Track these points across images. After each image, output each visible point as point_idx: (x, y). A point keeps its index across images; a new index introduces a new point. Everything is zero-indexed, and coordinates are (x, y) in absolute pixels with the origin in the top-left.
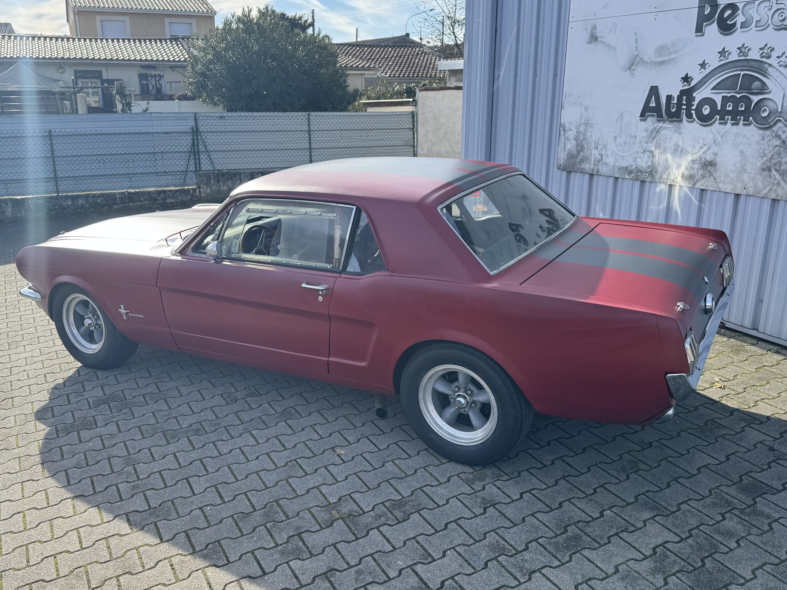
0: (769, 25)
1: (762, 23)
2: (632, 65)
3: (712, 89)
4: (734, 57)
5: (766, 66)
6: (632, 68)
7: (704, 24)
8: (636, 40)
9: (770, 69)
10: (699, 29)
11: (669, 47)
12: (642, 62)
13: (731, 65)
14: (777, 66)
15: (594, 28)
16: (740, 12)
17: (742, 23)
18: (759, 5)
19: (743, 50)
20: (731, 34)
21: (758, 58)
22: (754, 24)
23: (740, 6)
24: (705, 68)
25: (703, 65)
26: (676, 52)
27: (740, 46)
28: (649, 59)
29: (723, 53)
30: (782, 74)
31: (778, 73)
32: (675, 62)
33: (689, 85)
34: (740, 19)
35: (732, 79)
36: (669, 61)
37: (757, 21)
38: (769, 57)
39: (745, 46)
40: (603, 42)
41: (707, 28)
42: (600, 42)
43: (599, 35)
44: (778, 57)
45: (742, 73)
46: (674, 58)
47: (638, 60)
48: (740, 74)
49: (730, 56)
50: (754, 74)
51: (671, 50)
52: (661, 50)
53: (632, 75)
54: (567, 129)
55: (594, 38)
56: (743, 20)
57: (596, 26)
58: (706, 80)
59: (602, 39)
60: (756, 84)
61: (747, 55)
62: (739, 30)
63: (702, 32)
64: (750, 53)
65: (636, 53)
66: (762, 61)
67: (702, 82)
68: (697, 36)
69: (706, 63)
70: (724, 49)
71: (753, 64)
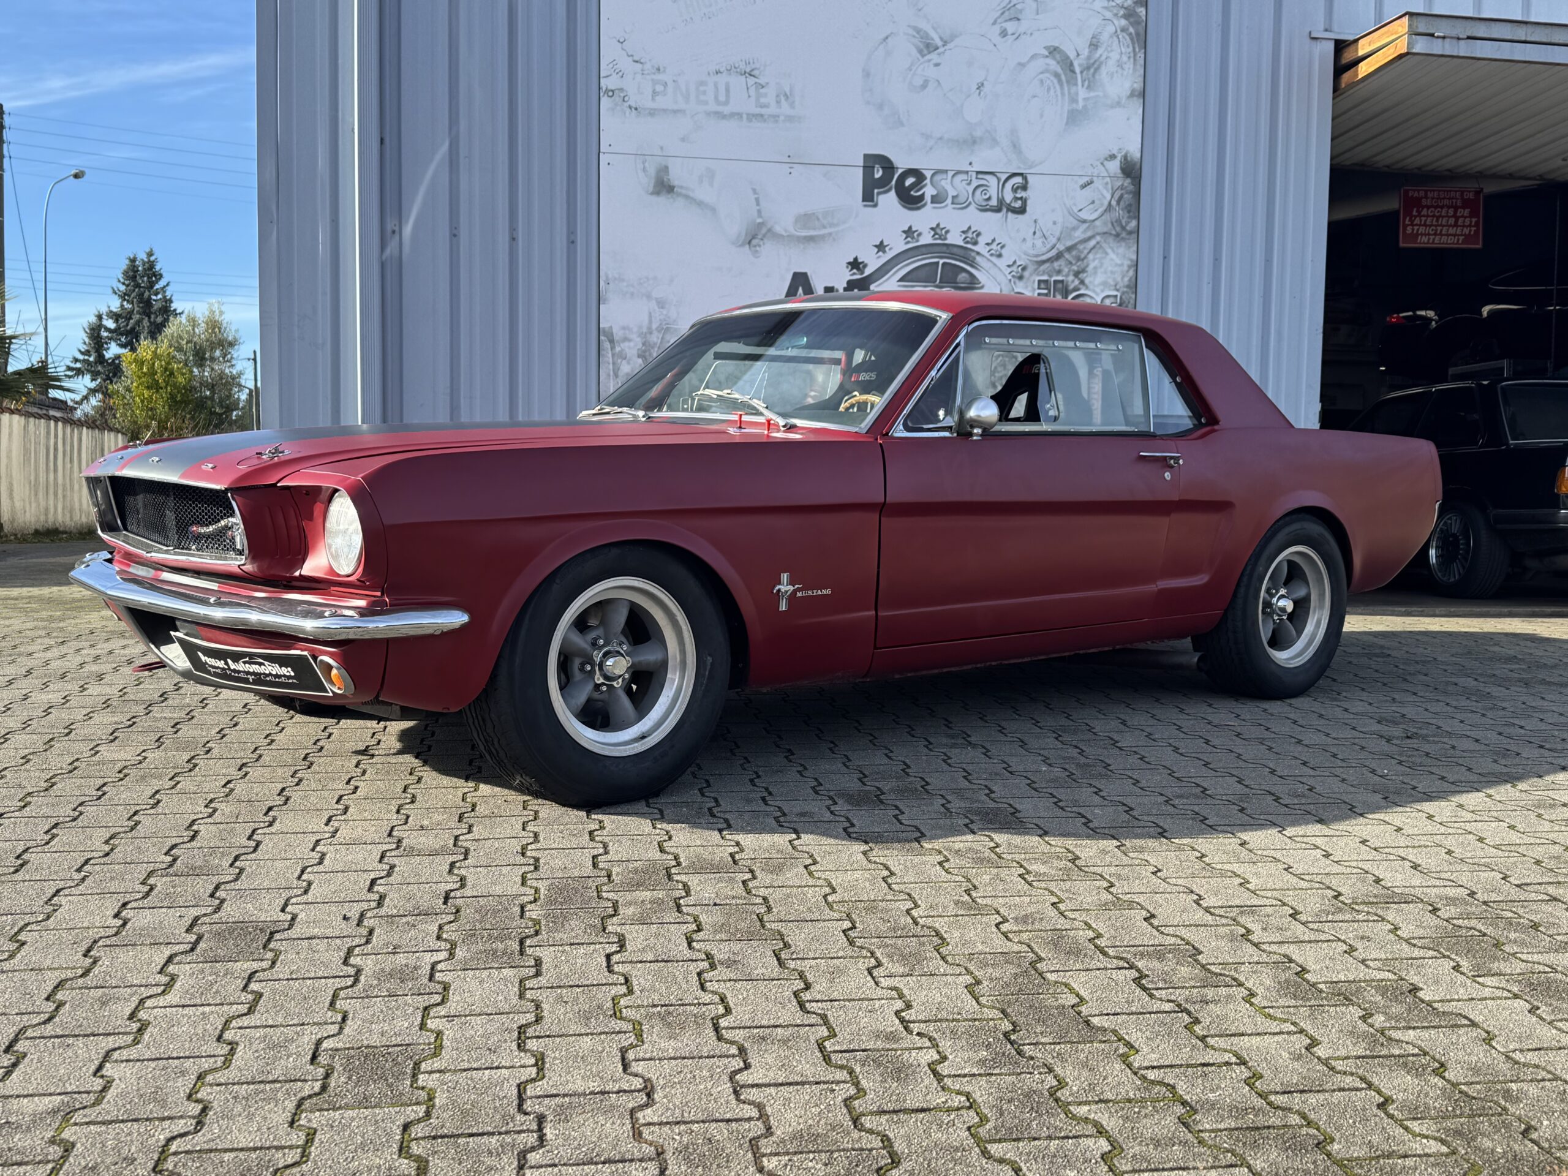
0: (970, 204)
1: (962, 199)
2: (754, 237)
3: (900, 280)
4: (927, 239)
5: (973, 254)
6: (754, 242)
7: (876, 191)
8: (757, 201)
9: (978, 259)
10: (868, 197)
11: (820, 217)
12: (771, 234)
13: (924, 250)
14: (987, 255)
15: (665, 169)
16: (928, 181)
17: (933, 197)
18: (953, 176)
19: (938, 231)
20: (919, 208)
21: (962, 244)
22: (949, 200)
23: (928, 174)
24: (884, 252)
25: (881, 247)
26: (832, 225)
27: (934, 226)
28: (786, 231)
29: (909, 232)
30: (995, 265)
31: (990, 264)
32: (834, 240)
33: (862, 273)
34: (929, 191)
35: (927, 268)
36: (822, 238)
37: (953, 197)
38: (975, 243)
39: (942, 226)
40: (687, 197)
41: (881, 197)
42: (679, 195)
43: (676, 183)
44: (988, 244)
45: (941, 261)
46: (830, 234)
47: (764, 231)
48: (937, 263)
49: (921, 238)
50: (958, 263)
51: (825, 222)
52: (805, 219)
53: (756, 254)
54: (616, 338)
55: (663, 186)
56: (934, 192)
57: (667, 168)
58: (888, 267)
59: (684, 192)
60: (962, 276)
61: (945, 239)
62: (929, 205)
63: (872, 200)
64: (948, 236)
65: (759, 220)
66: (966, 248)
67: (882, 271)
68: (865, 206)
69: (885, 243)
70: (910, 228)
71: (955, 250)
